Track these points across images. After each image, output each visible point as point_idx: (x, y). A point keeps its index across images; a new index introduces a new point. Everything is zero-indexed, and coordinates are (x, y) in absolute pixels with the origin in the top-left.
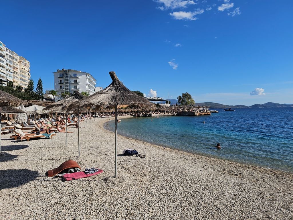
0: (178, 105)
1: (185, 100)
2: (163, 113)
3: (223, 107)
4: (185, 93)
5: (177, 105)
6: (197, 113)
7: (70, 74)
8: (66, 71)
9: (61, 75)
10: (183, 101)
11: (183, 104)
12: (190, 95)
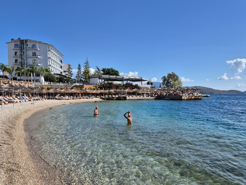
0: (162, 86)
1: (171, 81)
2: (142, 96)
3: (214, 92)
4: (171, 73)
5: (160, 87)
6: (185, 96)
7: (28, 45)
8: (23, 41)
9: (16, 46)
10: (168, 82)
11: (168, 86)
12: (177, 76)
